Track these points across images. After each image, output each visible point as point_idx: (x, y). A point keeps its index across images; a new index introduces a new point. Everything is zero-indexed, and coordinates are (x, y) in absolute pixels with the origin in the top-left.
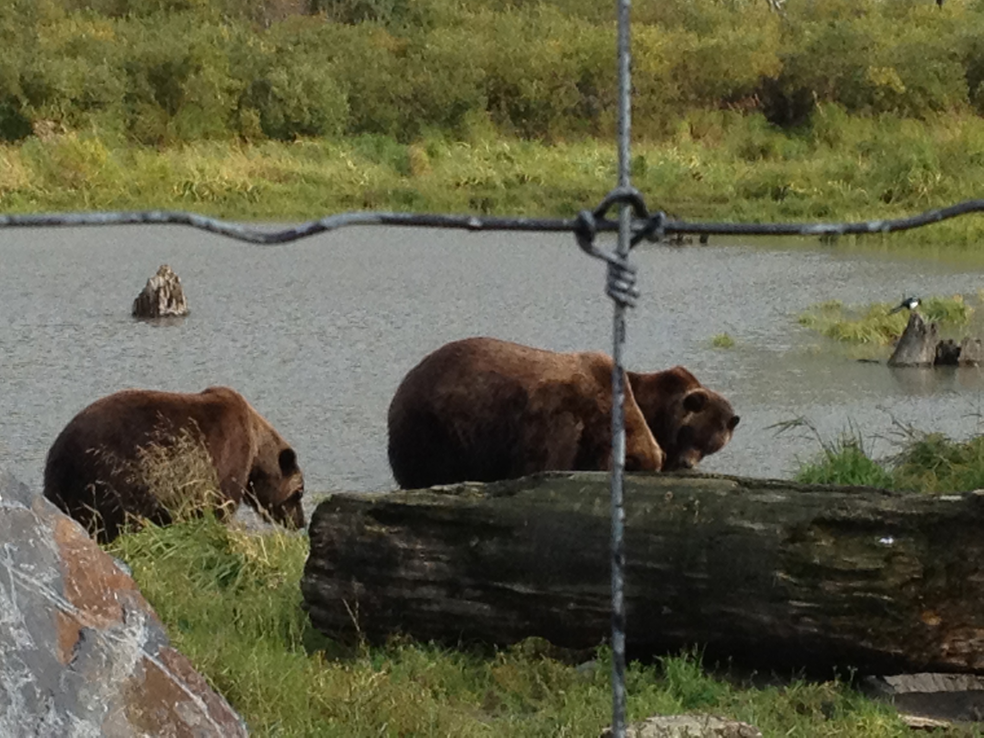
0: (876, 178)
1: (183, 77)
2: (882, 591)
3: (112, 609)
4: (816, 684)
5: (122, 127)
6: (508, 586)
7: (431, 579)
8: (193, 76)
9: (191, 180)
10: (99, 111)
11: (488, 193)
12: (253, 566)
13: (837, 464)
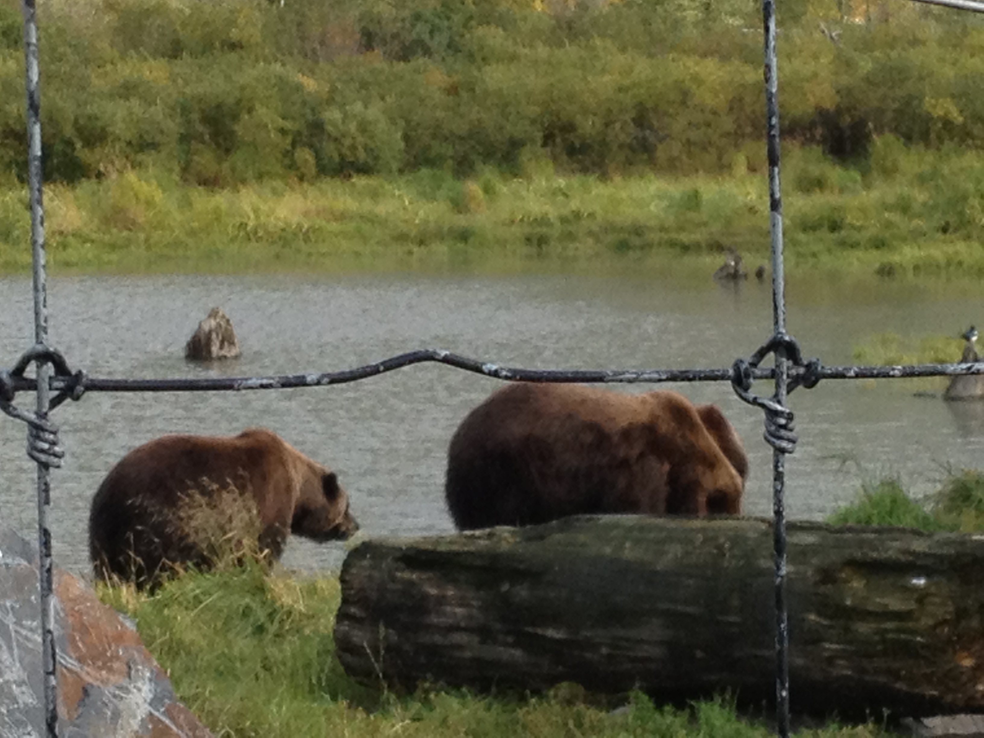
0: (935, 207)
1: (235, 118)
2: (914, 632)
3: (116, 665)
4: (850, 727)
5: (177, 169)
6: (540, 631)
7: (463, 624)
8: (246, 117)
9: (245, 220)
10: (153, 152)
11: (544, 230)
12: (289, 613)
13: (875, 504)
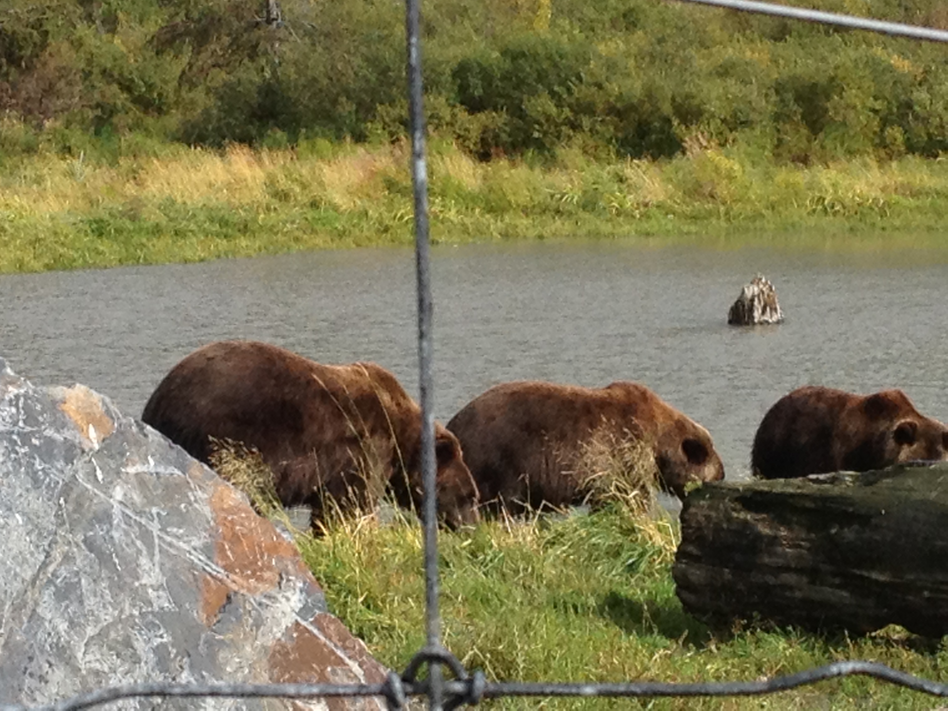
1: (828, 98)
3: (267, 575)
5: (770, 146)
6: (865, 574)
7: (793, 565)
8: (836, 97)
9: (823, 195)
10: (747, 130)
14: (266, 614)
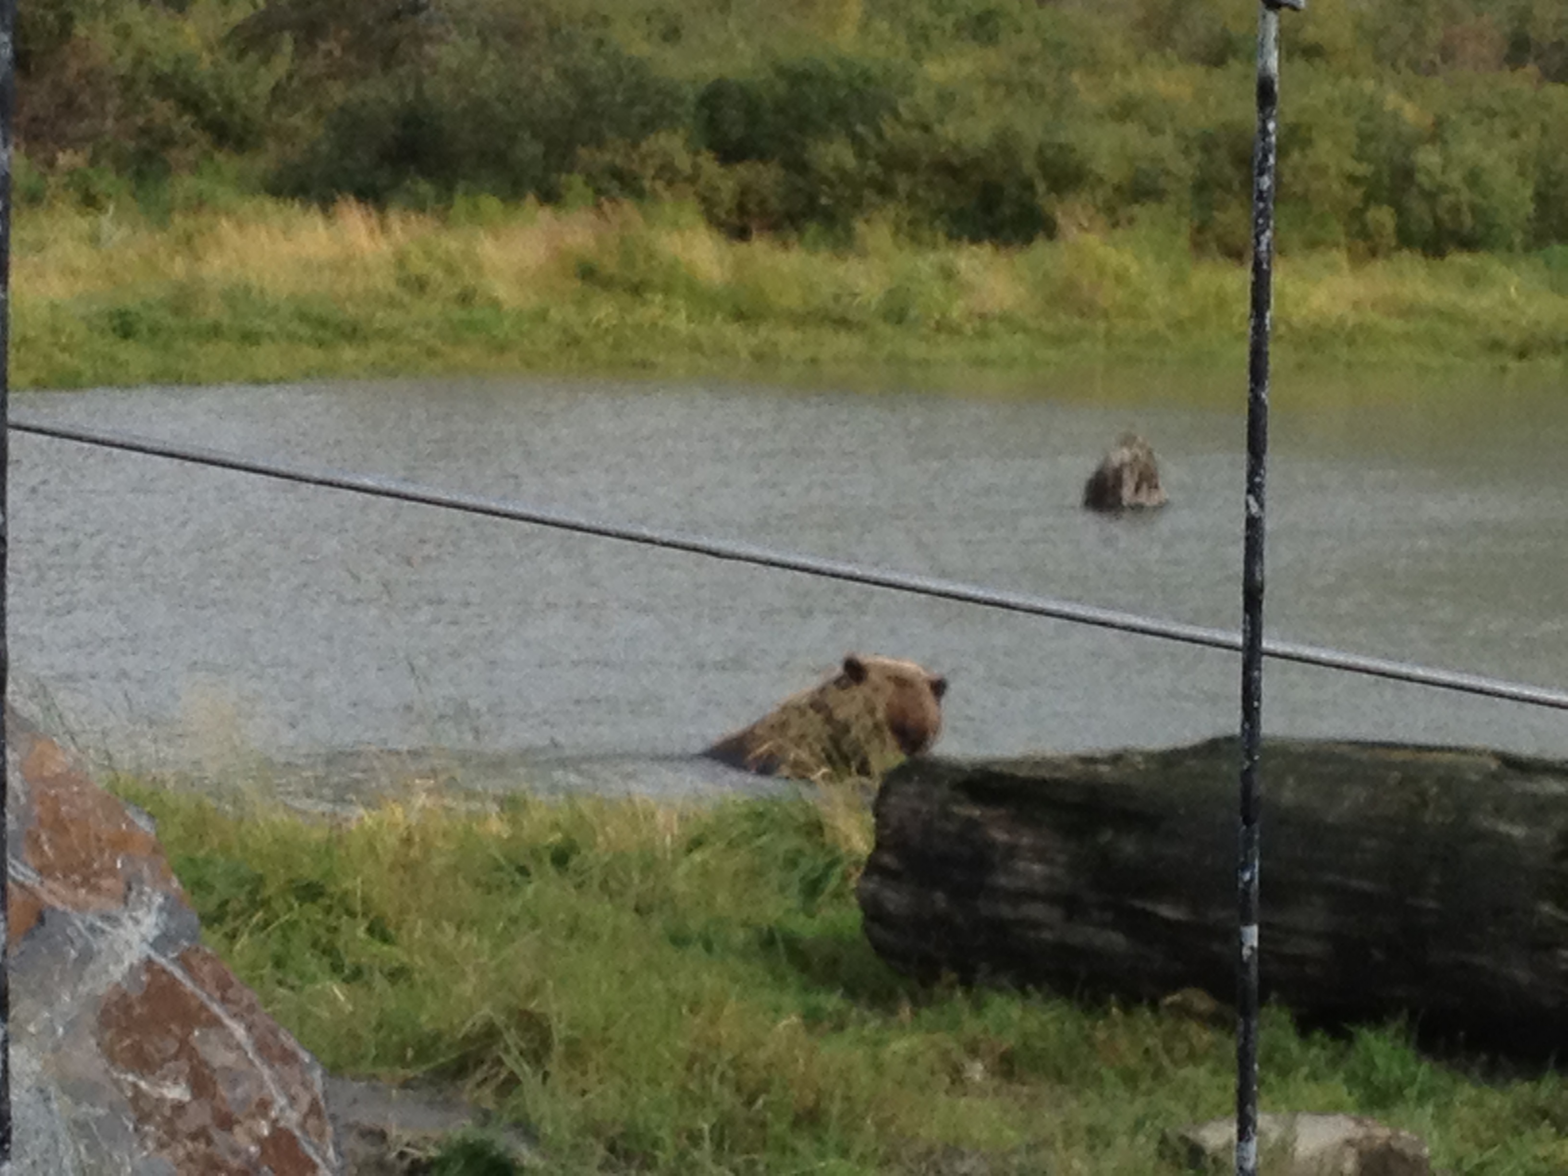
3: (106, 882)
5: (1186, 229)
6: (1149, 906)
7: (1040, 889)
10: (1153, 203)
14: (98, 944)
